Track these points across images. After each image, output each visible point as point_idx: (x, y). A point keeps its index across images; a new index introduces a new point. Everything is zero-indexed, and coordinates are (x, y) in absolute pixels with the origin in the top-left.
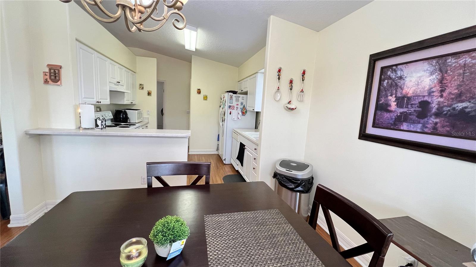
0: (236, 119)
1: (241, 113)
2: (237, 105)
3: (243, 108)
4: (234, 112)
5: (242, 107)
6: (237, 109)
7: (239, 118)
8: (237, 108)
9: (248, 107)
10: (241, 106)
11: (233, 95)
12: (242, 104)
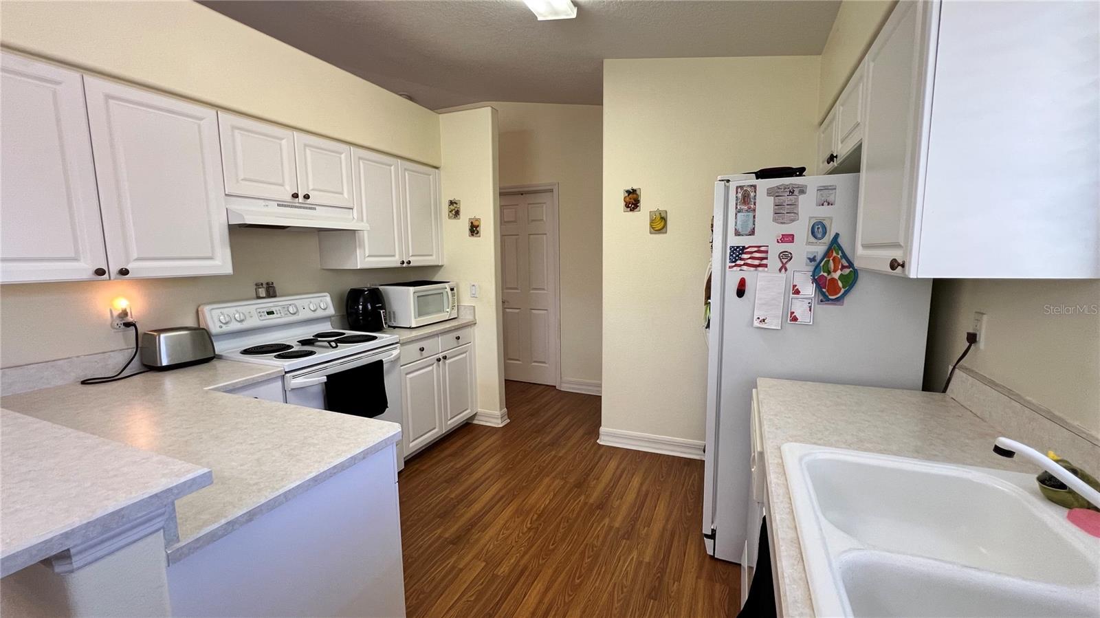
0: (774, 324)
1: (809, 289)
2: (788, 238)
3: (827, 254)
4: (766, 283)
5: (820, 249)
6: (783, 268)
7: (795, 319)
8: (786, 257)
9: (865, 246)
10: (809, 243)
11: (755, 187)
12: (818, 230)
